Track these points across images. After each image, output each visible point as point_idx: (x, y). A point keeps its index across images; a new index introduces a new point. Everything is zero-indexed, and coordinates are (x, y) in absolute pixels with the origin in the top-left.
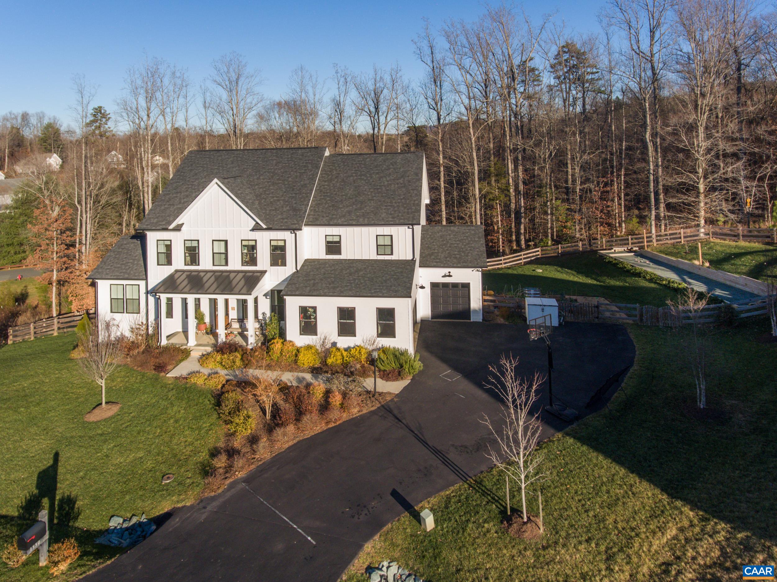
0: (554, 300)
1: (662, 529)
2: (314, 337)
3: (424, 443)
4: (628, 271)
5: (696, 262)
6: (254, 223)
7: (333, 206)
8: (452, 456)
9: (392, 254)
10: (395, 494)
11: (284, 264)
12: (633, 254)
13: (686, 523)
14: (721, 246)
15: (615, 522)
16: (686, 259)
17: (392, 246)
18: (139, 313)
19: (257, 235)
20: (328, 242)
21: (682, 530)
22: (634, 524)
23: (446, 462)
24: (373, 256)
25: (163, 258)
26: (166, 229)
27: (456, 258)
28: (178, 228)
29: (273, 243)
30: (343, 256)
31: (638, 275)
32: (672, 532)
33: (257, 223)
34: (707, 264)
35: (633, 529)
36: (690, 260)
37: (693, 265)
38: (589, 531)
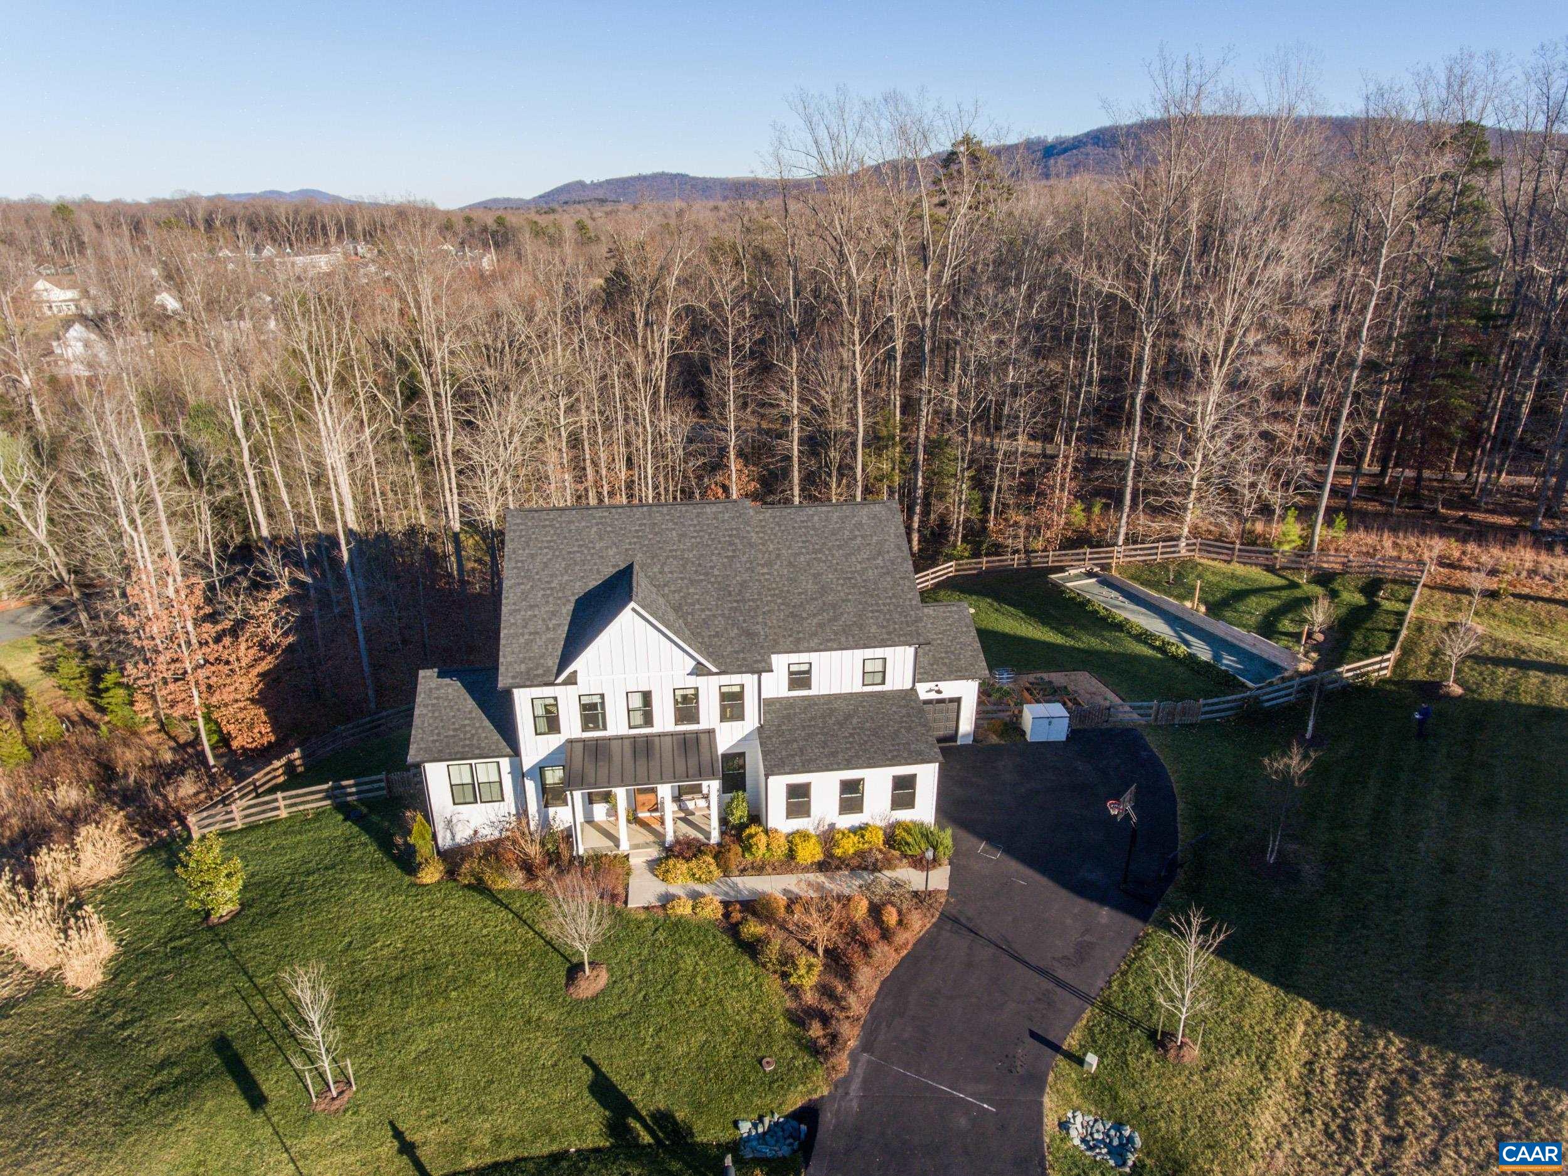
0: (1059, 706)
1: (1291, 1025)
2: (806, 820)
3: (1025, 963)
4: (1104, 619)
5: (1188, 604)
6: (694, 663)
7: (792, 615)
8: (1060, 973)
9: (883, 683)
10: (1033, 1035)
11: (740, 717)
12: (1094, 580)
13: (1308, 1016)
14: (1213, 573)
15: (1251, 1026)
16: (1171, 595)
17: (884, 672)
18: (503, 800)
19: (701, 682)
20: (791, 673)
21: (1307, 1024)
22: (1267, 1026)
23: (1059, 983)
24: (858, 688)
25: (543, 725)
26: (552, 684)
27: (945, 664)
28: (572, 680)
29: (724, 689)
30: (813, 692)
31: (1120, 626)
32: (1301, 1028)
33: (699, 663)
34: (1203, 609)
35: (1269, 1031)
36: (1177, 597)
37: (1185, 609)
38: (1234, 1043)
